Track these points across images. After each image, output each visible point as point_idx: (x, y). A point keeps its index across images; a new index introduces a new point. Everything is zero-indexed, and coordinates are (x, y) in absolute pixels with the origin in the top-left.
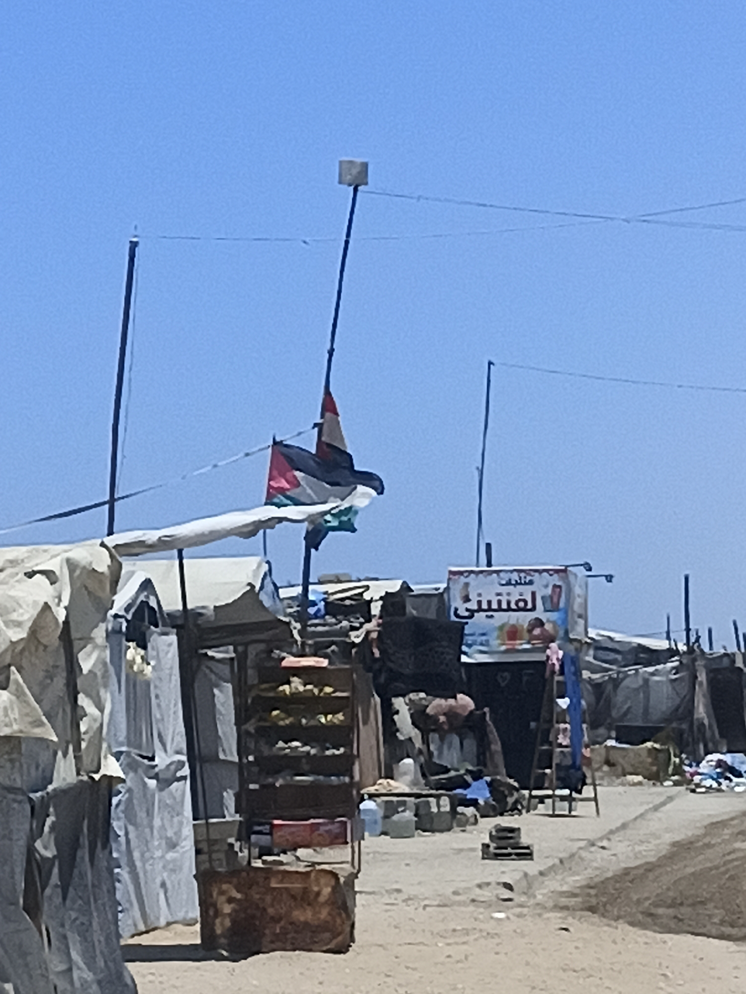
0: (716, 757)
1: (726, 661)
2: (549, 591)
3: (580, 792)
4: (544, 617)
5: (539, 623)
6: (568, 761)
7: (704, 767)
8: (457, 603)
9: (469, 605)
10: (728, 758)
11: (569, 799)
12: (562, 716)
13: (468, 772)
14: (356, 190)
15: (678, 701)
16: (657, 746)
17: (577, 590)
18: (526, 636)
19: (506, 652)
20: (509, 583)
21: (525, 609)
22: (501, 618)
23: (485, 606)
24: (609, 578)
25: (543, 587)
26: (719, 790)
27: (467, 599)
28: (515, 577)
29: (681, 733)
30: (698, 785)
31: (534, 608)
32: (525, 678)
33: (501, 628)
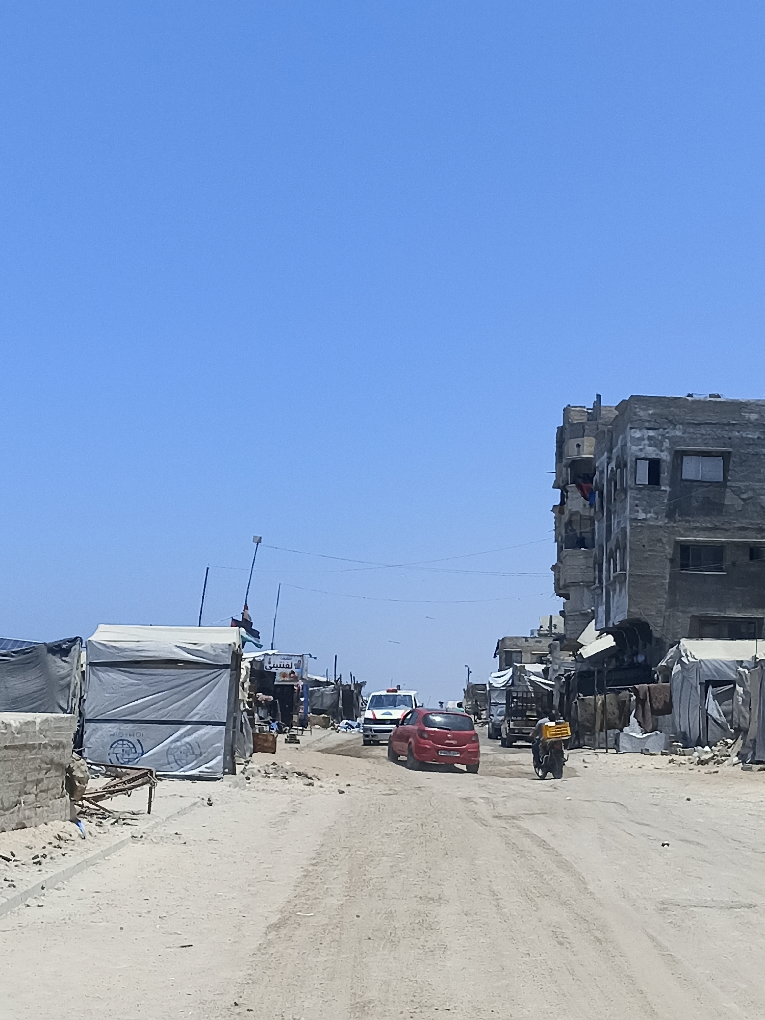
0: (345, 721)
1: (348, 688)
2: (297, 663)
3: (306, 728)
4: (295, 670)
5: (293, 672)
6: (303, 718)
7: (341, 724)
8: (267, 665)
9: (270, 665)
10: (350, 722)
11: (303, 730)
12: (302, 703)
13: (271, 720)
14: (257, 545)
15: (333, 701)
16: (326, 716)
17: (305, 662)
18: (288, 676)
19: (283, 681)
20: (284, 659)
21: (288, 668)
22: (280, 670)
23: (275, 666)
24: (315, 658)
25: (295, 661)
26: (346, 732)
27: (270, 663)
28: (286, 657)
29: (334, 713)
30: (339, 730)
31: (291, 668)
32: (285, 691)
33: (281, 673)
